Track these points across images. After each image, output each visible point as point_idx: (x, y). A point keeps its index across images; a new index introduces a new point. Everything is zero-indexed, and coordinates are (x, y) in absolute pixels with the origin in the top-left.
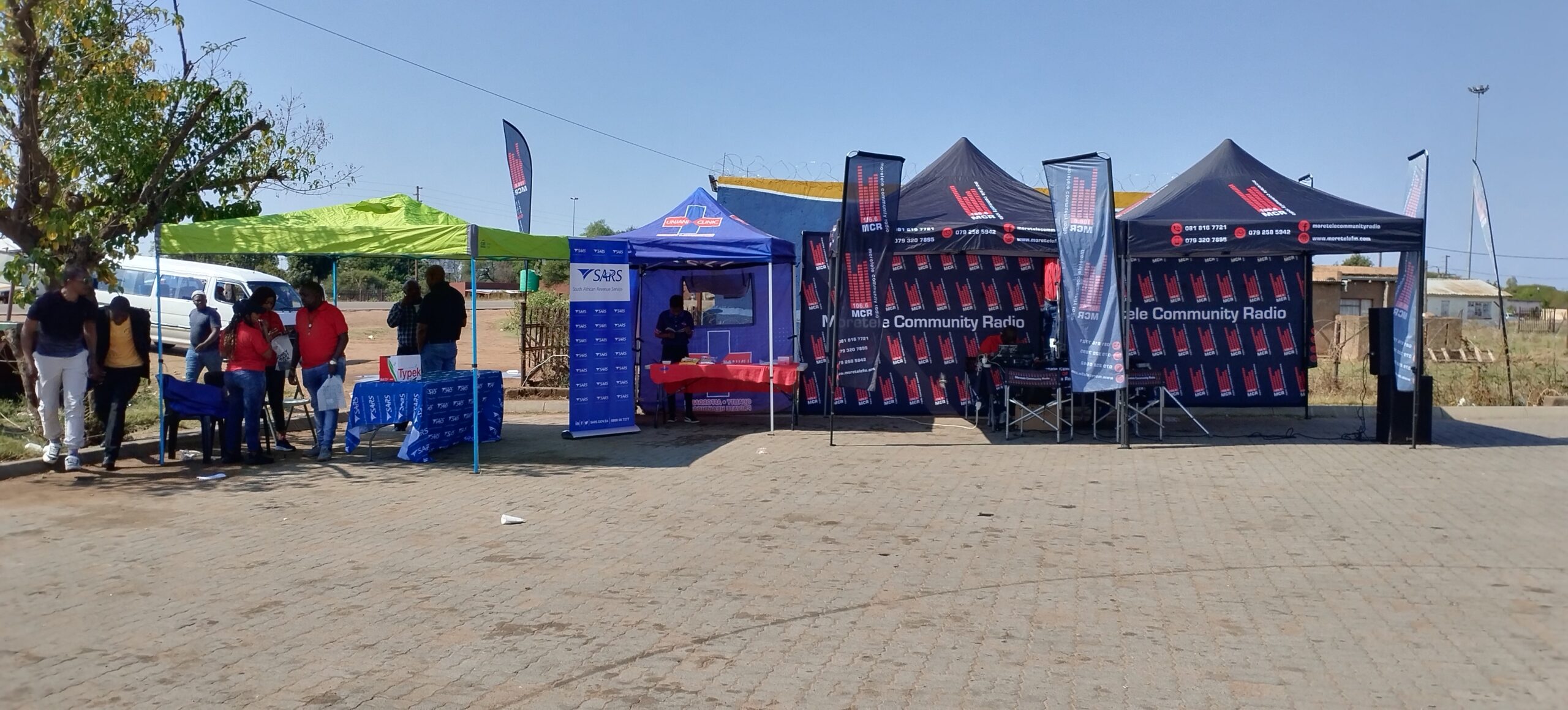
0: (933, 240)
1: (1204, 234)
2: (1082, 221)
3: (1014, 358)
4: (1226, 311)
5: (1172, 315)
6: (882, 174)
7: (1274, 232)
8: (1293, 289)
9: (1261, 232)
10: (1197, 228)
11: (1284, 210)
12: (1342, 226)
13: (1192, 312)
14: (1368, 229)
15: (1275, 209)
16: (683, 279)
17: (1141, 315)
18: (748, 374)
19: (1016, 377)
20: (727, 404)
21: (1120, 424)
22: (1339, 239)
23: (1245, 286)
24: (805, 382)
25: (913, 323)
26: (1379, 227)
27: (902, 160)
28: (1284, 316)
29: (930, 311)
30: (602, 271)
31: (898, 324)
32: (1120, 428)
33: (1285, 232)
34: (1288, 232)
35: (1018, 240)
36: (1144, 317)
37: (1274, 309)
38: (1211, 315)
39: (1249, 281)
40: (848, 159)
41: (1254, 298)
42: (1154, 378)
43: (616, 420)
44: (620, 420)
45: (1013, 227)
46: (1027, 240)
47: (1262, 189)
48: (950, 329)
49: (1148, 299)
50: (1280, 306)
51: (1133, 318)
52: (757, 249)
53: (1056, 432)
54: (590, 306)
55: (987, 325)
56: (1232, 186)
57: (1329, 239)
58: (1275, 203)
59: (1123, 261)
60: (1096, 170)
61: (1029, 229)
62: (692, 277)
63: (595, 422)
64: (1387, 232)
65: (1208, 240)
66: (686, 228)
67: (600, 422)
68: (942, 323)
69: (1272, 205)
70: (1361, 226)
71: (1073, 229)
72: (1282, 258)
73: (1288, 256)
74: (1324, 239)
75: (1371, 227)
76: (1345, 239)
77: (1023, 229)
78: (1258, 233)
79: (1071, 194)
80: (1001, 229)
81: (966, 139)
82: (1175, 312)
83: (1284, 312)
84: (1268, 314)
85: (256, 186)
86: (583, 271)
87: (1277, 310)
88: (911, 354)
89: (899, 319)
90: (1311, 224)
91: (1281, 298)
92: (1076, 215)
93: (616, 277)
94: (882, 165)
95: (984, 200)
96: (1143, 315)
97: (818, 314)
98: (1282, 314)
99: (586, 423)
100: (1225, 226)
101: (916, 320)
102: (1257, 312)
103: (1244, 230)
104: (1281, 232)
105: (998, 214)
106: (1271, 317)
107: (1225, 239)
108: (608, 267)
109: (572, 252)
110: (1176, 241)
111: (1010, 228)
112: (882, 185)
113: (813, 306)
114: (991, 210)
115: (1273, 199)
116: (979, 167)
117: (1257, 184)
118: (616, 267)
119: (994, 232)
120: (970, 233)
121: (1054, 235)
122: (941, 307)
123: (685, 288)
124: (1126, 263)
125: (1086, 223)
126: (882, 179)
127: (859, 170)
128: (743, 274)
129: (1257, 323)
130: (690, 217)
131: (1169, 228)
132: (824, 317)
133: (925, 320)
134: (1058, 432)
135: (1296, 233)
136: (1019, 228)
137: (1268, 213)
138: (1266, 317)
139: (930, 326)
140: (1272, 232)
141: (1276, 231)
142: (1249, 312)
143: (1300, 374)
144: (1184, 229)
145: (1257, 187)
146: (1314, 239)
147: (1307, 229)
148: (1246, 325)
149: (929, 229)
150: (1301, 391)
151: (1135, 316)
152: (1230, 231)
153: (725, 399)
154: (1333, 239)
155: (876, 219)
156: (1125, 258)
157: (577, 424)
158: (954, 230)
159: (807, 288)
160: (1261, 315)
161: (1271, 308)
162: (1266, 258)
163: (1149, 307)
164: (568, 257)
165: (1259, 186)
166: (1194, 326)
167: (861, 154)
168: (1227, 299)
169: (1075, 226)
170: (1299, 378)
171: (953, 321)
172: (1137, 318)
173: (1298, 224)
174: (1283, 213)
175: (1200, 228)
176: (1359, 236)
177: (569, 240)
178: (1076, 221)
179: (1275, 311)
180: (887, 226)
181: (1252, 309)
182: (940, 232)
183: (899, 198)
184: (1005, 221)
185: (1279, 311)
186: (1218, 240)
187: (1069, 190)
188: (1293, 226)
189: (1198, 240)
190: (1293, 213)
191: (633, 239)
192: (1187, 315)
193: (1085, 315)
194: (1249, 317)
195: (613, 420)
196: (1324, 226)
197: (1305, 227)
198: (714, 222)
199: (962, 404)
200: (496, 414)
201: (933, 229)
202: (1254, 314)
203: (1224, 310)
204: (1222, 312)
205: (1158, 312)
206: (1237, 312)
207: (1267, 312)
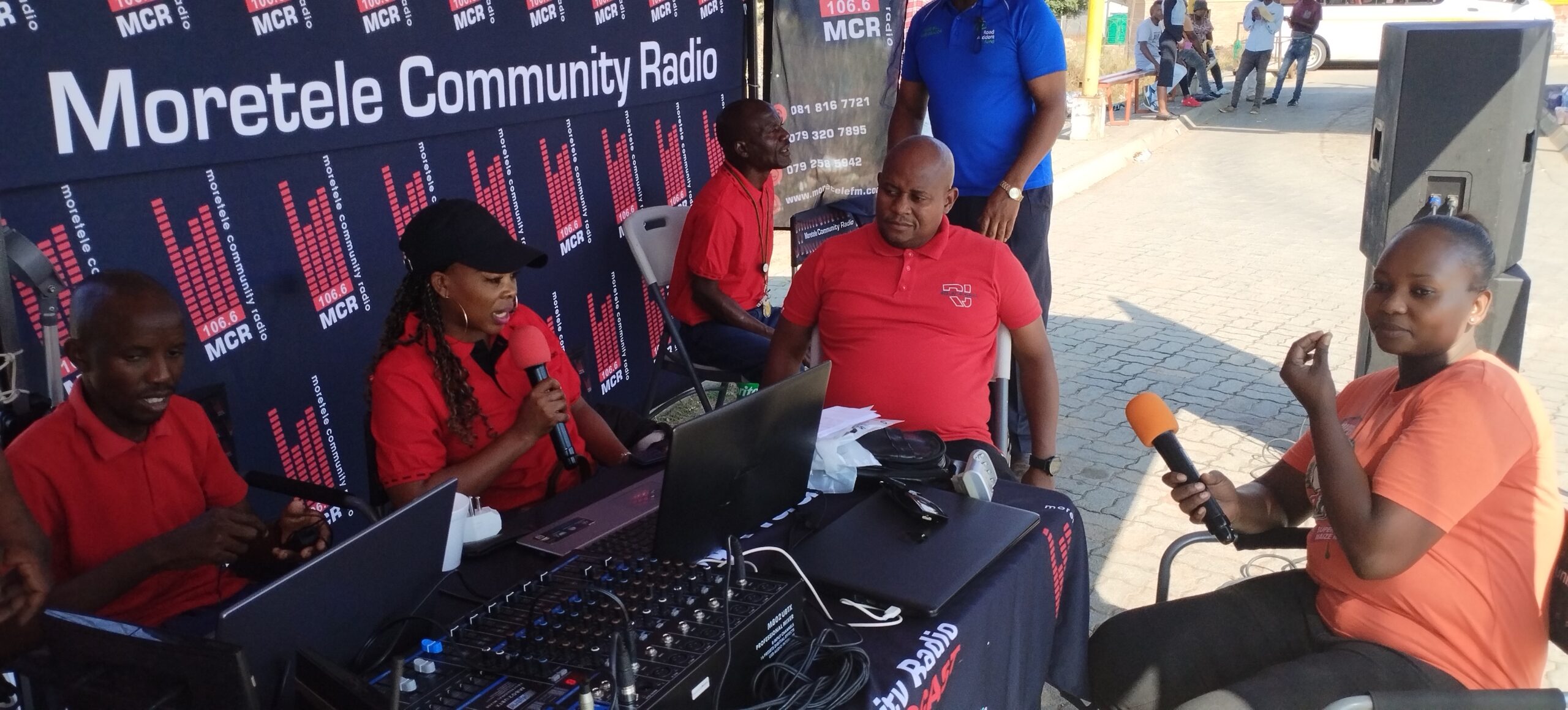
5: (464, 91)
13: (519, 70)
28: (713, 71)
37: (697, 47)
38: (566, 80)
50: (707, 33)
83: (714, 54)
84: (686, 67)
87: (702, 49)
98: (709, 63)
102: (665, 58)
106: (691, 76)
129: (666, 106)
138: (683, 78)
142: (650, 62)
148: (648, 113)
161: (692, 42)
172: (345, 121)
179: (698, 54)
181: (656, 47)
185: (706, 53)
192: (507, 85)
202: (662, 67)
203: (597, 57)
204: (594, 63)
205: (416, 73)
206: (628, 60)
207: (685, 55)
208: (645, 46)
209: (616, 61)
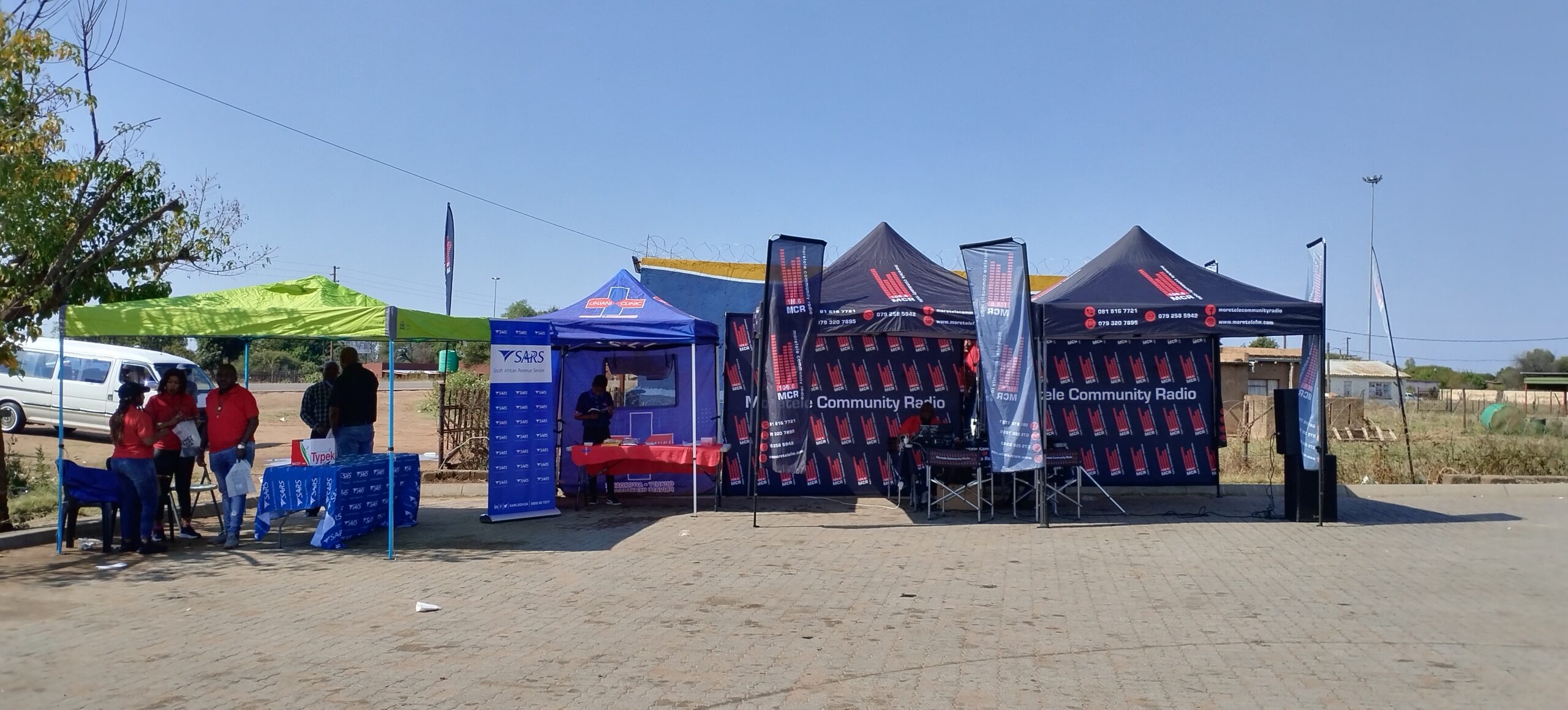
0: (854, 321)
1: (1116, 317)
2: (999, 304)
3: (934, 438)
4: (1139, 392)
5: (1088, 396)
6: (804, 257)
7: (1183, 316)
8: (1202, 371)
9: (1170, 316)
10: (1109, 311)
11: (1191, 294)
12: (1246, 311)
13: (1107, 392)
14: (1270, 314)
15: (1182, 293)
16: (606, 360)
17: (1058, 396)
18: (671, 455)
19: (937, 457)
20: (649, 486)
21: (1039, 503)
22: (1243, 322)
23: (1156, 367)
24: (728, 463)
25: (837, 403)
26: (1281, 311)
27: (824, 244)
28: (1194, 397)
29: (852, 392)
30: (524, 352)
31: (821, 405)
32: (1039, 507)
33: (1193, 316)
34: (1196, 316)
35: (938, 322)
36: (1060, 397)
37: (1184, 390)
38: (1124, 396)
39: (1160, 362)
40: (770, 242)
41: (1166, 379)
42: (1071, 457)
43: (536, 503)
44: (540, 503)
45: (932, 310)
46: (947, 322)
47: (1170, 274)
48: (872, 410)
49: (1065, 380)
50: (1190, 387)
51: (1050, 398)
52: (680, 331)
53: (977, 511)
54: (511, 387)
55: (908, 405)
56: (1141, 271)
57: (1234, 322)
58: (1183, 288)
59: (1039, 343)
60: (1011, 255)
61: (948, 312)
62: (615, 358)
63: (515, 505)
64: (1289, 316)
65: (1119, 323)
66: (610, 310)
67: (519, 505)
68: (864, 404)
69: (1180, 289)
70: (1264, 310)
71: (990, 311)
72: (1190, 340)
73: (1196, 339)
74: (1229, 322)
75: (1273, 311)
76: (1249, 323)
77: (942, 311)
78: (1168, 316)
79: (988, 278)
80: (920, 311)
81: (886, 223)
82: (1090, 393)
83: (1194, 392)
84: (1179, 395)
85: (166, 267)
86: (504, 353)
87: (1188, 391)
88: (834, 434)
89: (822, 400)
90: (1217, 308)
91: (1191, 379)
92: (993, 298)
93: (538, 358)
94: (805, 248)
95: (903, 283)
96: (1059, 396)
97: (742, 394)
98: (1191, 395)
99: (505, 506)
100: (1136, 310)
101: (838, 401)
102: (1168, 393)
103: (1154, 314)
104: (1189, 316)
105: (918, 297)
106: (1182, 398)
107: (1136, 322)
108: (530, 348)
109: (493, 333)
110: (1090, 324)
111: (929, 311)
112: (805, 267)
113: (737, 387)
114: (911, 293)
115: (1181, 283)
116: (899, 251)
117: (1165, 270)
118: (538, 348)
119: (914, 314)
120: (890, 315)
121: (973, 317)
122: (864, 387)
123: (607, 368)
124: (1042, 345)
125: (1002, 306)
126: (805, 262)
127: (782, 254)
128: (666, 356)
129: (1169, 404)
130: (613, 298)
131: (1083, 311)
132: (748, 398)
133: (848, 401)
134: (979, 512)
135: (1203, 316)
136: (938, 311)
137: (1176, 297)
138: (1178, 398)
139: (852, 407)
140: (1180, 316)
141: (1185, 314)
142: (1161, 393)
143: (1211, 454)
144: (1097, 312)
145: (1165, 272)
146: (1220, 322)
147: (1214, 313)
148: (1159, 405)
149: (850, 311)
150: (1212, 470)
151: (1052, 397)
152: (1140, 315)
153: (647, 481)
154: (1239, 322)
155: (799, 301)
156: (1041, 340)
157: (496, 507)
158: (875, 312)
159: (731, 369)
160: (1173, 396)
161: (1182, 389)
162: (1176, 341)
163: (1065, 388)
164: (489, 338)
165: (1167, 272)
166: (1108, 405)
167: (783, 237)
168: (1140, 380)
169: (992, 309)
170: (1210, 458)
171: (875, 401)
172: (1054, 399)
173: (1205, 308)
174: (1190, 297)
175: (1112, 311)
176: (1263, 320)
177: (490, 321)
178: (993, 304)
179: (1186, 392)
180: (810, 309)
181: (1164, 390)
182: (862, 314)
183: (821, 280)
184: (924, 304)
185: (1190, 392)
186: (1129, 323)
187: (986, 274)
188: (1201, 310)
189: (1110, 323)
190: (1200, 298)
191: (555, 321)
192: (1102, 395)
193: (1003, 396)
194: (1161, 397)
195: (533, 504)
196: (1230, 310)
197: (1211, 311)
198: (637, 303)
199: (885, 484)
200: (412, 498)
201: (854, 311)
202: (1166, 395)
203: (1137, 391)
204: (1135, 393)
205: (1074, 392)
206: (1150, 393)
207: (1178, 392)
208: (1157, 390)
209: (1145, 393)
